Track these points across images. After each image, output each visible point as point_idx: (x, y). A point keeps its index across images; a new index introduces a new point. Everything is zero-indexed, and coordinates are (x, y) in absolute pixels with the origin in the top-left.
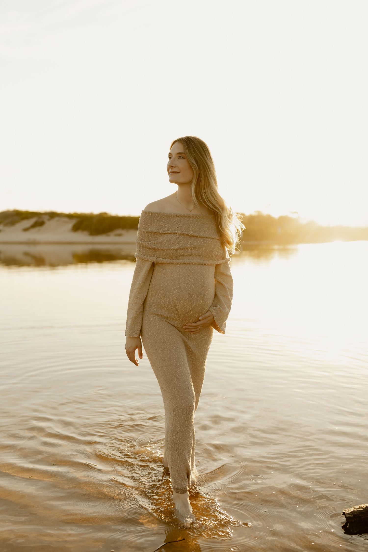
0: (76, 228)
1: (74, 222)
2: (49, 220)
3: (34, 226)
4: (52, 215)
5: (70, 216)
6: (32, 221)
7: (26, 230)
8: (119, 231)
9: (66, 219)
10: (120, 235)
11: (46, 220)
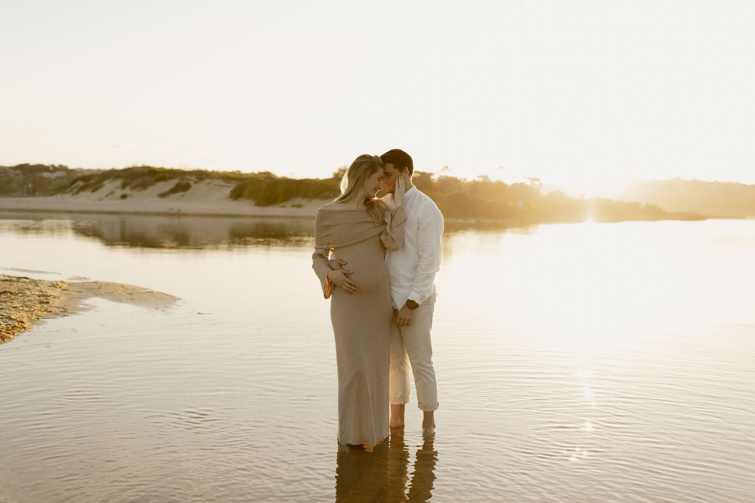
0: (236, 195)
1: (232, 186)
2: (196, 182)
3: (174, 191)
4: (201, 175)
5: (227, 178)
6: (173, 183)
7: (163, 195)
8: (298, 201)
9: (221, 182)
10: (299, 206)
11: (191, 183)
